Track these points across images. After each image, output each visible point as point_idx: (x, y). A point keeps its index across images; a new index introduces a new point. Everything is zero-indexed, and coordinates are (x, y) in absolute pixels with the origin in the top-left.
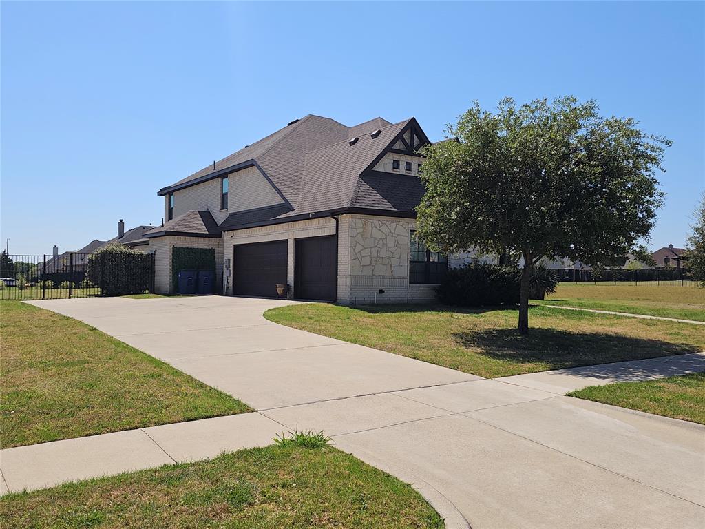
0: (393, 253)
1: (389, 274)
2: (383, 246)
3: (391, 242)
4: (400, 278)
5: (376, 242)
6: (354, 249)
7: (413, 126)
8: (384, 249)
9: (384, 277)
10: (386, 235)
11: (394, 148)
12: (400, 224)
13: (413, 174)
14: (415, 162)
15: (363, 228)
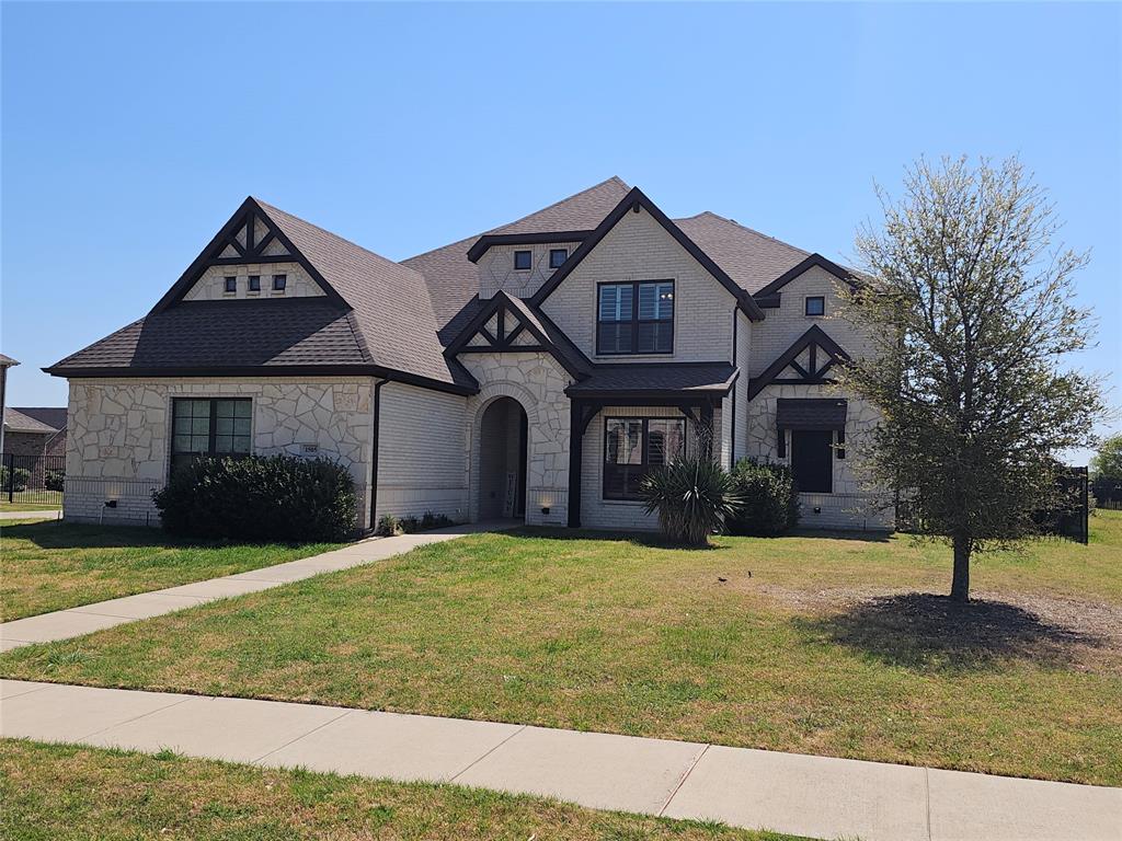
0: (138, 439)
1: (129, 473)
2: (120, 427)
3: (134, 420)
4: (147, 478)
5: (109, 421)
6: (73, 435)
7: (250, 212)
8: (122, 433)
9: (119, 480)
10: (126, 409)
11: (222, 256)
12: (151, 387)
13: (263, 295)
14: (267, 273)
15: (89, 399)
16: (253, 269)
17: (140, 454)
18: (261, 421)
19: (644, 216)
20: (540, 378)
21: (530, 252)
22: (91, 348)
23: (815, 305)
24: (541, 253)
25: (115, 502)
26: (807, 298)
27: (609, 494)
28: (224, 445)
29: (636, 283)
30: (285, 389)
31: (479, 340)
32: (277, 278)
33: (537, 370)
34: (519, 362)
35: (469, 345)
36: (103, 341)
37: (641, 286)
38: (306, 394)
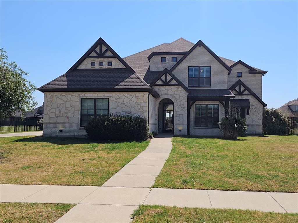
0: (69, 111)
1: (67, 121)
2: (63, 107)
3: (68, 105)
4: (73, 123)
5: (59, 105)
6: (46, 109)
7: (101, 42)
8: (64, 109)
9: (63, 123)
10: (65, 101)
11: (90, 55)
12: (74, 95)
13: (104, 67)
14: (105, 61)
15: (51, 98)
16: (101, 60)
17: (70, 115)
18: (112, 105)
19: (202, 48)
20: (178, 93)
21: (166, 57)
22: (51, 82)
23: (239, 74)
24: (169, 58)
25: (62, 130)
26: (237, 72)
27: (196, 126)
28: (99, 112)
29: (199, 67)
30: (120, 95)
31: (159, 82)
32: (108, 62)
33: (177, 91)
34: (171, 88)
35: (156, 83)
36: (54, 80)
37: (201, 67)
38: (127, 97)
